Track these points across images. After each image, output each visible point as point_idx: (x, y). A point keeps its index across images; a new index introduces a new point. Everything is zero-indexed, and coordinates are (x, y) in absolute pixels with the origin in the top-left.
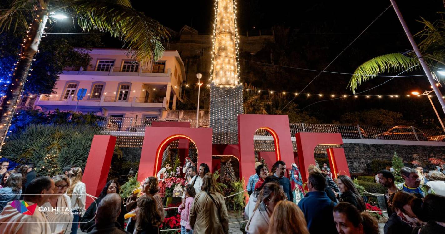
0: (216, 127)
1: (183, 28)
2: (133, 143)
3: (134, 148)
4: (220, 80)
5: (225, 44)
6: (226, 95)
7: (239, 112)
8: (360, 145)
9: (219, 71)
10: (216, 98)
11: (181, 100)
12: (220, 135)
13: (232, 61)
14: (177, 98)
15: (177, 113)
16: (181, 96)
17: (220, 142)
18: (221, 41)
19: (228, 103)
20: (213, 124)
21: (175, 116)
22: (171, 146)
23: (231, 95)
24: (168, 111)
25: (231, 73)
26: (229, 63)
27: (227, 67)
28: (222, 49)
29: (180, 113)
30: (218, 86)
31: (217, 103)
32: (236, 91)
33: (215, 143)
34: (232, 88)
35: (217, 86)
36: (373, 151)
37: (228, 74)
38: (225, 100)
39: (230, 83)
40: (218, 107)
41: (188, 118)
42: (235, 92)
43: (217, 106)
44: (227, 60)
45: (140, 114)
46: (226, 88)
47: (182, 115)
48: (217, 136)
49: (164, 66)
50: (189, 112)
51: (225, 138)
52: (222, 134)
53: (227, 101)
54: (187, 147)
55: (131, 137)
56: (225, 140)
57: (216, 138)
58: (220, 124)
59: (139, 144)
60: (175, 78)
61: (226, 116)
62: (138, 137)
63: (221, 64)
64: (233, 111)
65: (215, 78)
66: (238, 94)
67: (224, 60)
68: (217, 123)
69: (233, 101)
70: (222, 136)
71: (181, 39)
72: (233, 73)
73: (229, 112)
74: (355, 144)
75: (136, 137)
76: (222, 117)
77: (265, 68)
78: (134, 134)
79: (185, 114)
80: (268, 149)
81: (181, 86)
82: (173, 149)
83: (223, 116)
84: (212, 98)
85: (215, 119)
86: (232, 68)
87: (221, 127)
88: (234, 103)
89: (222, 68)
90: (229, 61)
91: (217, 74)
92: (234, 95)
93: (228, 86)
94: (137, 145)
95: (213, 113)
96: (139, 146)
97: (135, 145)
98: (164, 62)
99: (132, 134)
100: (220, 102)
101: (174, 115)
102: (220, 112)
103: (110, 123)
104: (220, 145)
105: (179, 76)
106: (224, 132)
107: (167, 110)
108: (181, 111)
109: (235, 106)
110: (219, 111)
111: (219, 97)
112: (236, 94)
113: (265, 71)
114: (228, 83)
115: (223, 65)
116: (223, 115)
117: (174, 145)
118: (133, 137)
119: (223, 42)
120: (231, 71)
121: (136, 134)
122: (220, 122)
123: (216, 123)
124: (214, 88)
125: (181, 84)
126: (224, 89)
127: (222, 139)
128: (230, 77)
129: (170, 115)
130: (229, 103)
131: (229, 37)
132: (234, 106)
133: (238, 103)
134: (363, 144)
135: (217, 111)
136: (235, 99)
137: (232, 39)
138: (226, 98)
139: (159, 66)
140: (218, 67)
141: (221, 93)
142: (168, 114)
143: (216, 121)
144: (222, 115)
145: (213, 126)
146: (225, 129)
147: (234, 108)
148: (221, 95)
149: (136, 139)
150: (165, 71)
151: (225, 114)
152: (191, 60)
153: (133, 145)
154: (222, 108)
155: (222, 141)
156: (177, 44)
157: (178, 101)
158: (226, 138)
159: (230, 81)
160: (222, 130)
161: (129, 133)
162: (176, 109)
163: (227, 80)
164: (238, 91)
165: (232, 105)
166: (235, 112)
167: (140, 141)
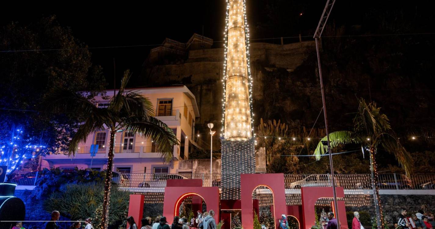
0: (227, 183)
1: (192, 38)
2: (149, 199)
3: (150, 203)
4: (232, 133)
5: (236, 90)
6: (237, 149)
7: (250, 167)
8: (394, 196)
9: (229, 123)
10: (227, 153)
11: (194, 143)
12: (232, 191)
13: (243, 110)
14: (189, 142)
15: (190, 163)
16: (194, 139)
17: (232, 197)
18: (231, 87)
19: (239, 157)
20: (224, 180)
21: (188, 167)
22: (186, 201)
23: (242, 149)
24: (180, 161)
25: (242, 124)
26: (240, 113)
27: (238, 117)
28: (232, 97)
29: (193, 162)
30: (230, 139)
31: (228, 158)
32: (248, 144)
33: (227, 198)
34: (243, 141)
35: (228, 140)
36: (409, 203)
37: (240, 125)
38: (237, 155)
39: (242, 135)
40: (230, 162)
41: (203, 169)
42: (246, 145)
43: (228, 161)
44: (237, 110)
45: (149, 166)
46: (238, 141)
47: (196, 165)
48: (229, 192)
49: (171, 105)
50: (204, 161)
51: (236, 193)
52: (234, 190)
53: (239, 155)
54: (200, 202)
55: (146, 193)
56: (237, 195)
57: (228, 194)
58: (232, 180)
59: (154, 200)
60: (185, 118)
61: (238, 171)
62: (153, 193)
63: (233, 115)
64: (245, 165)
65: (226, 129)
66: (250, 147)
67: (234, 110)
68: (229, 178)
69: (244, 155)
70: (234, 192)
71: (189, 58)
72: (244, 124)
73: (241, 167)
74: (389, 196)
75: (151, 193)
76: (233, 172)
77: (308, 90)
78: (149, 190)
79: (199, 164)
80: (287, 203)
81: (194, 125)
82: (188, 204)
83: (235, 172)
84: (223, 153)
85: (226, 175)
86: (244, 118)
87: (233, 183)
88: (245, 157)
89: (233, 119)
90: (240, 110)
91: (228, 126)
92: (246, 148)
93: (239, 139)
94: (152, 201)
95: (224, 169)
96: (155, 201)
97: (150, 201)
98: (171, 100)
99: (147, 190)
100: (232, 157)
101: (186, 166)
102: (232, 167)
103: (123, 179)
104: (232, 201)
105: (190, 113)
106: (235, 187)
107: (178, 160)
108: (195, 160)
109: (247, 160)
110: (230, 167)
111: (230, 152)
112: (248, 147)
113: (309, 94)
114: (239, 136)
115: (234, 116)
116: (235, 170)
117: (189, 200)
118: (148, 193)
119: (234, 89)
120: (243, 121)
121: (150, 190)
122: (232, 177)
123: (227, 179)
124: (224, 143)
125: (193, 121)
126: (235, 143)
127: (234, 194)
128: (242, 129)
129: (182, 166)
130: (241, 157)
131: (240, 82)
132: (245, 160)
133: (250, 157)
134: (398, 195)
135: (228, 166)
136: (247, 153)
137: (244, 84)
138: (237, 152)
139: (166, 106)
140: (229, 118)
141: (232, 147)
142: (180, 165)
143: (227, 176)
144: (233, 170)
145: (224, 182)
146: (237, 184)
147: (246, 163)
148: (232, 150)
149: (151, 195)
150: (173, 112)
151: (236, 169)
152: (205, 87)
153: (149, 201)
154: (234, 163)
155: (234, 196)
156: (185, 64)
157: (190, 145)
158: (238, 193)
159: (242, 133)
160: (234, 185)
161: (143, 189)
162: (189, 159)
163: (238, 132)
164: (249, 144)
165: (243, 160)
166: (247, 166)
167: (155, 197)
